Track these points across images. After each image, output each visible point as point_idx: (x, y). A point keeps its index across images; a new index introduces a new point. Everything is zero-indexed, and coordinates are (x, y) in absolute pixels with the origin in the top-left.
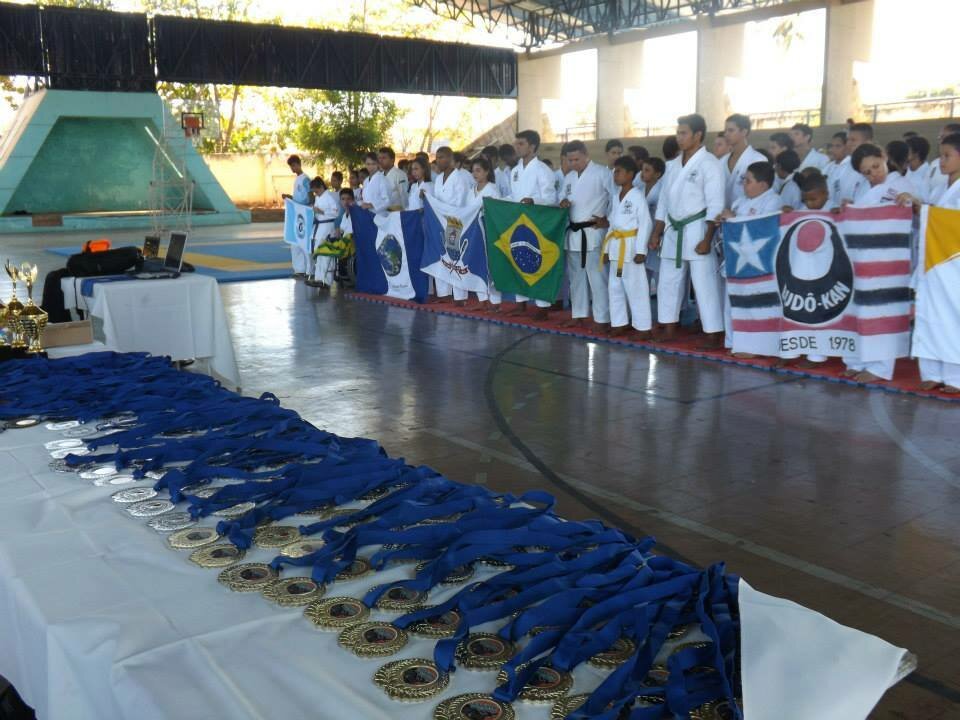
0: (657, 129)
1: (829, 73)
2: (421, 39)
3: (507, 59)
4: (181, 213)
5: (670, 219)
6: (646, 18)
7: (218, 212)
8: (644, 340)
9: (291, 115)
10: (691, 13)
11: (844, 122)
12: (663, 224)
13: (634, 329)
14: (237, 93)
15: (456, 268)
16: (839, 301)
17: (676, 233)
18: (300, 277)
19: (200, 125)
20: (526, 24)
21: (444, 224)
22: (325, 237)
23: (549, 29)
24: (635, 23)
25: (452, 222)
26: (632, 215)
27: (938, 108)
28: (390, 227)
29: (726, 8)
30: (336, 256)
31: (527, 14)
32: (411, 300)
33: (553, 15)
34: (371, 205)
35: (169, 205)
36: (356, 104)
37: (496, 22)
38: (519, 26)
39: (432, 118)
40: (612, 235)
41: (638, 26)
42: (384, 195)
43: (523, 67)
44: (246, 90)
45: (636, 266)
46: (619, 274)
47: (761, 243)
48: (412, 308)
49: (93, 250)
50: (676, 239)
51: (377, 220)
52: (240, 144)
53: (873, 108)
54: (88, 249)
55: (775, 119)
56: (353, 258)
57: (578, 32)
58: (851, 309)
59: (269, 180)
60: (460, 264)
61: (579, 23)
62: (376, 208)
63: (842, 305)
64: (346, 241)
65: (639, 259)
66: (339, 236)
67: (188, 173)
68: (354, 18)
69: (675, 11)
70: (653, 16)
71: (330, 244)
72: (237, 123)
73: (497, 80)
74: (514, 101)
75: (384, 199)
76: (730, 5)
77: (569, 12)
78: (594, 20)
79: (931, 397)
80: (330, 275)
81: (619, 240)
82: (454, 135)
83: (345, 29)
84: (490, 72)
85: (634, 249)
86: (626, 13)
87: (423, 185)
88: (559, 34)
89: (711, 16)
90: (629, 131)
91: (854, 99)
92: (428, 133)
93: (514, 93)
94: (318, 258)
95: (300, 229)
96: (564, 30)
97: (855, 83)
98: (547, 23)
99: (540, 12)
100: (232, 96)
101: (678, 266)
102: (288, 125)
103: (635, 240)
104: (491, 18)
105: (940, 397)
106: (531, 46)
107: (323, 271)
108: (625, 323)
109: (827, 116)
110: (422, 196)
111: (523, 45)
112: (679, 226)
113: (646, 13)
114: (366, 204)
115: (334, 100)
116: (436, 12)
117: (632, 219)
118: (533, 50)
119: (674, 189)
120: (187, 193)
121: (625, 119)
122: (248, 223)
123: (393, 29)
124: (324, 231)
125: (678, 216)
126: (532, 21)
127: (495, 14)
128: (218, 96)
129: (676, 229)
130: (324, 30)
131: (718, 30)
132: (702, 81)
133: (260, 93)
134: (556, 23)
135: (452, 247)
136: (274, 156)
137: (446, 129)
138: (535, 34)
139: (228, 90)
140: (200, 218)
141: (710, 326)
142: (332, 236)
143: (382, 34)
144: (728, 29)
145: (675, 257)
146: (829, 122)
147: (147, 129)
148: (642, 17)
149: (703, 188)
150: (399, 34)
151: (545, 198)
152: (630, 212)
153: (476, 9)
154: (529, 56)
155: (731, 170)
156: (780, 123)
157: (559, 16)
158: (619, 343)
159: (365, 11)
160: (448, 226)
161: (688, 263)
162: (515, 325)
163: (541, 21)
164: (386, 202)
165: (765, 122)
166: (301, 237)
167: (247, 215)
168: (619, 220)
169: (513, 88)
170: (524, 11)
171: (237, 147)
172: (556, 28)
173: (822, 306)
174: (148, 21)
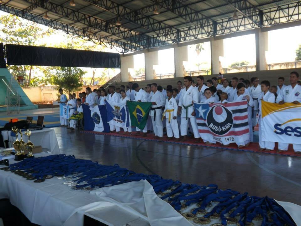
0: (163, 76)
1: (213, 60)
2: (90, 51)
3: (117, 56)
4: (16, 106)
5: (183, 106)
6: (158, 44)
7: (27, 106)
8: (178, 141)
9: (49, 74)
10: (172, 43)
11: (218, 73)
12: (181, 107)
13: (175, 138)
14: (31, 68)
15: (120, 121)
16: (228, 128)
17: (186, 110)
18: (63, 126)
19: (23, 79)
20: (122, 46)
21: (114, 108)
22: (73, 113)
23: (130, 47)
24: (155, 45)
25: (117, 107)
26: (172, 105)
27: (243, 69)
28: (95, 110)
29: (182, 41)
30: (76, 120)
31: (122, 43)
32: (102, 132)
33: (130, 43)
34: (88, 104)
35: (12, 104)
36: (69, 71)
37: (113, 46)
38: (120, 47)
39: (94, 75)
40: (166, 111)
41: (156, 46)
42: (92, 101)
43: (122, 59)
44: (34, 67)
45: (174, 120)
46: (169, 122)
47: (204, 111)
48: (103, 135)
49: (13, 122)
50: (186, 112)
51: (91, 108)
52: (33, 84)
53: (225, 69)
54: (11, 121)
55: (197, 73)
56: (82, 120)
57: (138, 48)
58: (232, 129)
59: (42, 94)
60: (120, 120)
61: (139, 45)
62: (90, 105)
63: (229, 129)
64: (80, 114)
65: (174, 118)
66: (77, 113)
67: (16, 93)
68: (69, 45)
69: (167, 42)
70: (160, 43)
71: (74, 116)
72: (32, 77)
73: (114, 63)
74: (120, 69)
75: (92, 102)
76: (183, 40)
77: (136, 43)
78: (143, 45)
79: (263, 153)
80: (75, 125)
81: (169, 112)
82: (100, 79)
83: (67, 48)
84: (112, 60)
85: (173, 115)
86: (153, 43)
87: (105, 97)
88: (132, 49)
89: (178, 43)
90: (155, 77)
91: (220, 67)
92: (93, 79)
93: (119, 67)
94: (71, 120)
95: (65, 112)
96: (134, 48)
97: (220, 62)
98: (129, 46)
99: (127, 43)
100: (30, 69)
101: (187, 119)
102: (48, 77)
103: (174, 112)
104: (112, 45)
105: (265, 153)
106: (124, 52)
107: (72, 124)
108: (172, 136)
109: (213, 72)
110: (105, 100)
111: (122, 52)
112: (186, 108)
113: (158, 43)
114: (86, 103)
115: (63, 69)
116: (95, 43)
117: (172, 106)
118: (125, 54)
119: (184, 97)
120: (18, 100)
121: (154, 74)
122: (37, 109)
123: (81, 48)
124: (72, 112)
125: (186, 105)
126: (124, 46)
127: (113, 43)
128: (25, 69)
129: (185, 109)
130: (59, 48)
131: (180, 48)
132: (176, 62)
133: (39, 68)
134: (132, 46)
135: (117, 115)
136: (44, 87)
137: (98, 78)
138: (125, 49)
139: (29, 67)
140: (22, 108)
141: (196, 136)
142: (75, 113)
143: (78, 49)
144: (183, 47)
145: (185, 117)
146: (213, 74)
147: (3, 80)
148: (157, 44)
149: (193, 97)
150: (83, 49)
151: (144, 100)
152: (171, 104)
153: (107, 42)
154: (124, 55)
155: (199, 92)
156: (199, 74)
157: (132, 44)
158: (171, 142)
159: (72, 42)
160: (115, 109)
161: (189, 119)
162: (137, 138)
163: (127, 45)
164: (93, 103)
165: (194, 74)
166: (66, 114)
167: (37, 106)
168: (168, 107)
169: (119, 65)
170: (122, 42)
171: (32, 84)
172: (131, 47)
173: (223, 130)
174: (4, 46)
